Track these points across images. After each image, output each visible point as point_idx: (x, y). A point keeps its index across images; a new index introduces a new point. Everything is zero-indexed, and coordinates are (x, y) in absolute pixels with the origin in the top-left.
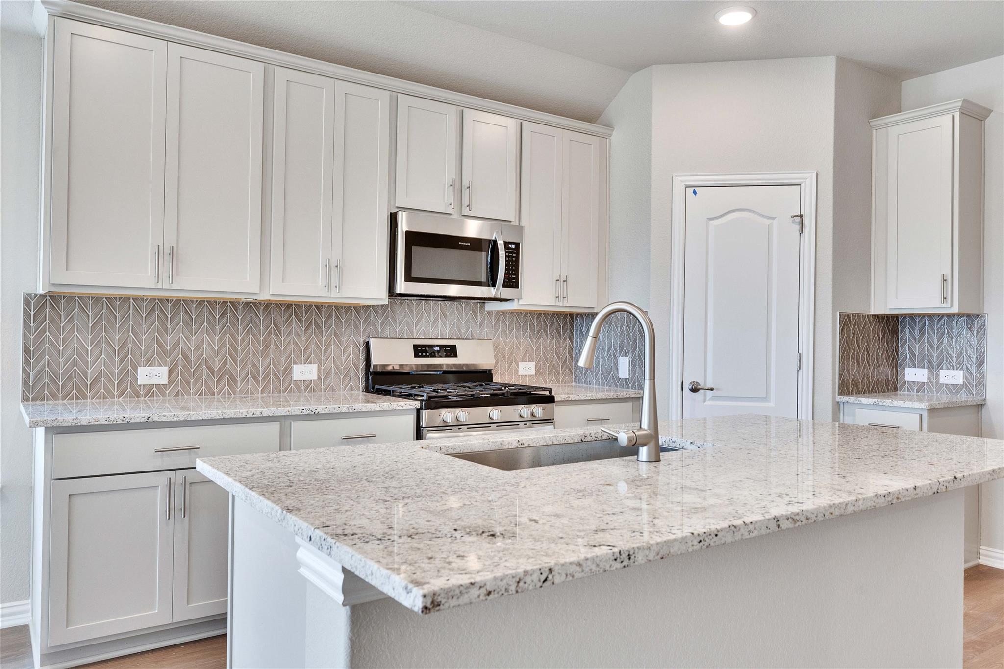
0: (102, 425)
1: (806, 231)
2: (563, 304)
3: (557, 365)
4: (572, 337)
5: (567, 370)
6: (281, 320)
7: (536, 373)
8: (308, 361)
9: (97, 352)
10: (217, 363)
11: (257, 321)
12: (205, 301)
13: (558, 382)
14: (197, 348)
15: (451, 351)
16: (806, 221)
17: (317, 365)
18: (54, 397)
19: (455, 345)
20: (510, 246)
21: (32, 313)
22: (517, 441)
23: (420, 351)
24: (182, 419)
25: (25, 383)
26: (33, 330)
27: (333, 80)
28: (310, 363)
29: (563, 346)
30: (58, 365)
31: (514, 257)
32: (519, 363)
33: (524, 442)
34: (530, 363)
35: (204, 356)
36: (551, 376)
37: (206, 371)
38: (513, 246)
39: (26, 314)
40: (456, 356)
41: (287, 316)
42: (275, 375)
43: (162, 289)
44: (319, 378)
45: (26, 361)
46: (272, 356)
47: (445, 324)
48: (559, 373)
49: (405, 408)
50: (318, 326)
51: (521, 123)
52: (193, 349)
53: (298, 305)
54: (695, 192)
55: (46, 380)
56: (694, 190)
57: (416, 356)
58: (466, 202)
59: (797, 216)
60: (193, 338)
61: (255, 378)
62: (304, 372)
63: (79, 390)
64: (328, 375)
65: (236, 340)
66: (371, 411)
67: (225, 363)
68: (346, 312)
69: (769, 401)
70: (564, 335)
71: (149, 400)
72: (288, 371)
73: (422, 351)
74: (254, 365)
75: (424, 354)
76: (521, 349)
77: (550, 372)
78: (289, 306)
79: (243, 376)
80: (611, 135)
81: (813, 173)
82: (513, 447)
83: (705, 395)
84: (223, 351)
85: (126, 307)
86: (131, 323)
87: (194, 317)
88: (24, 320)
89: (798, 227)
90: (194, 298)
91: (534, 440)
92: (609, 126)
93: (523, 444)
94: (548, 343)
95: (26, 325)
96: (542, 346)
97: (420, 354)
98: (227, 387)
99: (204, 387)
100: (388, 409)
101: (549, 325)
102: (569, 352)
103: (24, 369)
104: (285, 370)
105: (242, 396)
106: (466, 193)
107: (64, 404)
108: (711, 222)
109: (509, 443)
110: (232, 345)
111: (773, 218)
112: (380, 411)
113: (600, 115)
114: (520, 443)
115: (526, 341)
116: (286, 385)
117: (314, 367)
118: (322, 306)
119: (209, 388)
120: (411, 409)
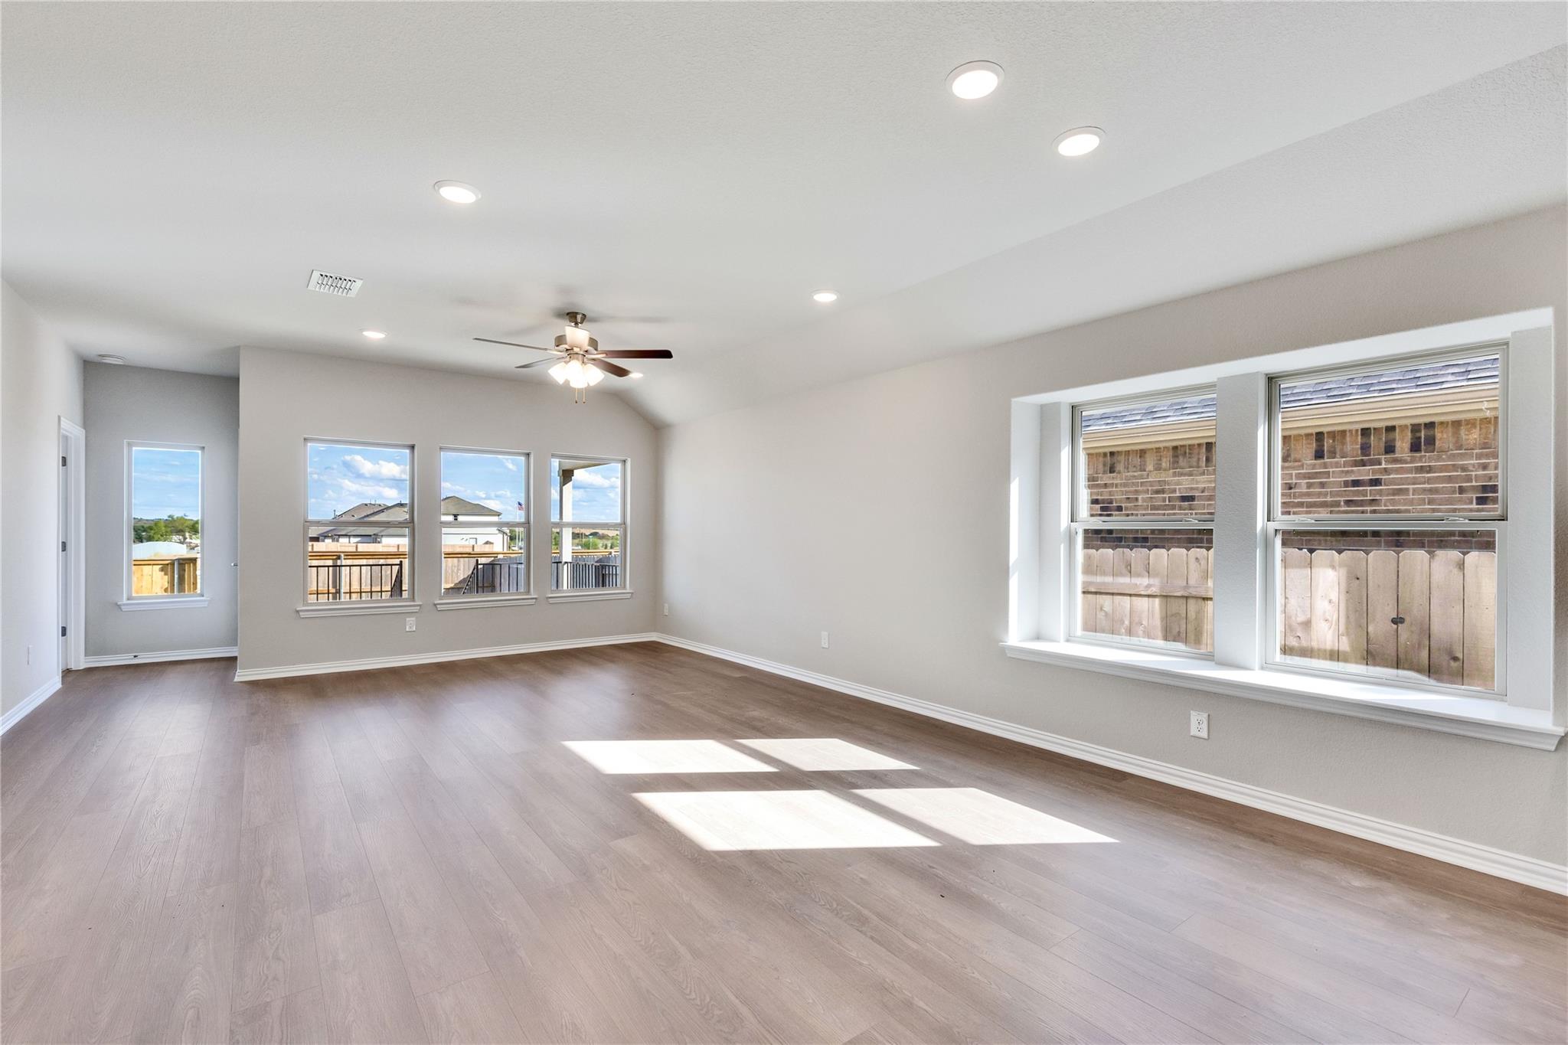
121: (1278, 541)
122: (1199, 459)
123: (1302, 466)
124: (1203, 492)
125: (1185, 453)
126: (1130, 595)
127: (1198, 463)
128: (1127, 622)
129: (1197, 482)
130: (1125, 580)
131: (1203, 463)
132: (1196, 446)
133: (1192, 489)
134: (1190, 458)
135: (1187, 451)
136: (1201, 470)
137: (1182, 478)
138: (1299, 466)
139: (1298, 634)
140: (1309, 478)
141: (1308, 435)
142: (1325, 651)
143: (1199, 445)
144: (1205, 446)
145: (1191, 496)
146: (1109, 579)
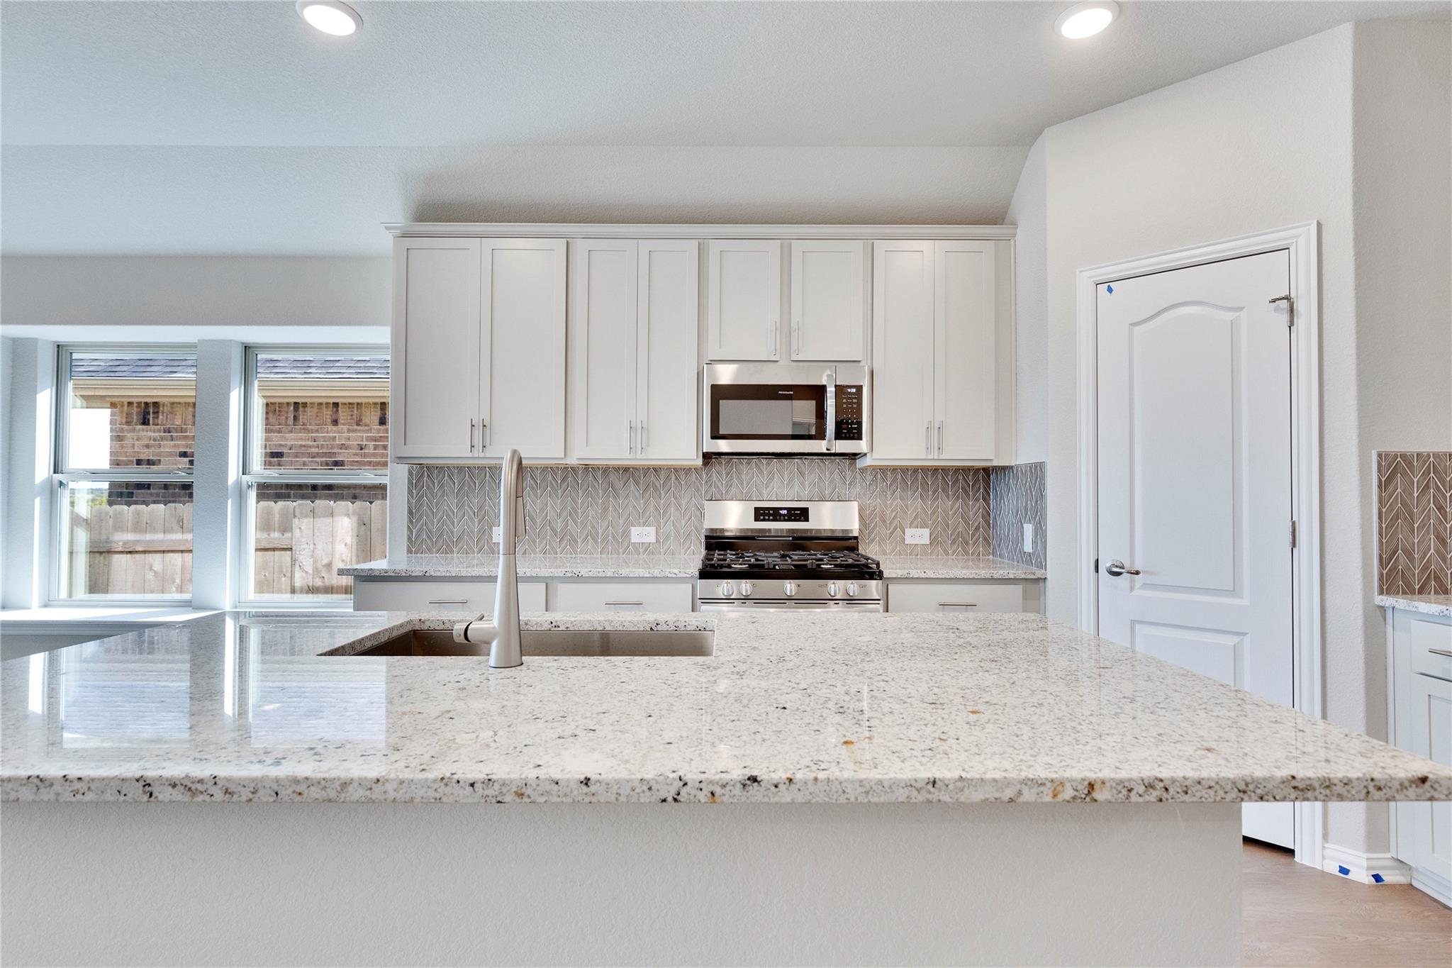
0: (390, 576)
1: (1300, 321)
2: (939, 456)
3: (963, 532)
4: (987, 497)
5: (981, 539)
6: (619, 484)
7: (930, 543)
8: (645, 524)
9: (461, 514)
10: (559, 525)
11: (596, 485)
12: (548, 468)
13: (967, 553)
14: (542, 510)
15: (803, 514)
16: (1300, 306)
17: (655, 528)
18: (430, 551)
19: (808, 509)
20: (849, 390)
21: (414, 482)
22: (549, 623)
23: (760, 514)
24: (454, 575)
25: (409, 538)
26: (415, 495)
27: (636, 240)
28: (649, 525)
29: (975, 509)
30: (433, 524)
31: (855, 403)
32: (906, 530)
33: (559, 624)
34: (922, 529)
35: (548, 518)
36: (955, 546)
37: (549, 531)
38: (854, 390)
39: (410, 482)
40: (807, 520)
41: (625, 479)
42: (613, 537)
43: (478, 458)
44: (658, 541)
45: (410, 521)
46: (610, 518)
47: (802, 484)
48: (967, 543)
49: (678, 576)
50: (656, 489)
51: (873, 243)
52: (538, 511)
53: (636, 468)
54: (1110, 290)
55: (424, 537)
56: (1109, 286)
57: (757, 519)
58: (794, 346)
59: (1283, 298)
60: (538, 501)
61: (595, 540)
62: (642, 534)
63: (448, 546)
64: (667, 538)
65: (576, 503)
66: (639, 577)
67: (567, 525)
68: (687, 474)
69: (1240, 596)
70: (974, 495)
71: (482, 557)
72: (626, 534)
73: (764, 515)
74: (593, 527)
75: (767, 518)
76: (909, 513)
77: (954, 542)
78: (626, 469)
79: (584, 536)
80: (1015, 235)
81: (1310, 225)
82: (543, 629)
83: (1132, 581)
84: (565, 513)
85: (483, 474)
86: (487, 488)
87: (538, 482)
88: (409, 488)
89: (1285, 318)
90: (539, 464)
91: (575, 623)
92: (1014, 224)
93: (559, 627)
94: (949, 506)
95: (410, 492)
96: (940, 510)
97: (762, 518)
98: (568, 547)
99: (548, 547)
100: (659, 576)
101: (950, 484)
102: (983, 516)
103: (409, 527)
104: (624, 532)
105: (583, 556)
106: (794, 335)
107: (437, 557)
108: (1136, 329)
109: (536, 624)
110: (572, 508)
111: (1241, 309)
112: (649, 577)
113: (1006, 213)
114: (553, 625)
115: (915, 504)
116: (625, 547)
117: (652, 530)
118: (660, 468)
119: (553, 548)
120: (687, 577)
121: (253, 495)
122: (287, 418)
123: (371, 430)
124: (290, 449)
125: (275, 411)
126: (182, 551)
127: (286, 422)
128: (178, 581)
129: (286, 440)
130: (178, 536)
131: (291, 421)
132: (285, 405)
133: (281, 445)
134: (279, 415)
135: (277, 408)
136: (289, 428)
137: (272, 434)
138: (368, 430)
139: (323, 575)
140: (375, 441)
141: (375, 404)
142: (342, 586)
143: (288, 404)
144: (293, 405)
145: (281, 452)
146: (160, 536)
